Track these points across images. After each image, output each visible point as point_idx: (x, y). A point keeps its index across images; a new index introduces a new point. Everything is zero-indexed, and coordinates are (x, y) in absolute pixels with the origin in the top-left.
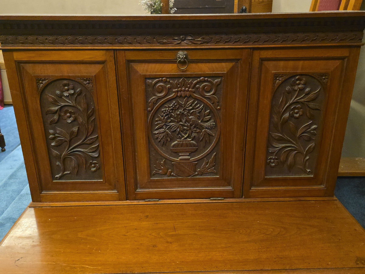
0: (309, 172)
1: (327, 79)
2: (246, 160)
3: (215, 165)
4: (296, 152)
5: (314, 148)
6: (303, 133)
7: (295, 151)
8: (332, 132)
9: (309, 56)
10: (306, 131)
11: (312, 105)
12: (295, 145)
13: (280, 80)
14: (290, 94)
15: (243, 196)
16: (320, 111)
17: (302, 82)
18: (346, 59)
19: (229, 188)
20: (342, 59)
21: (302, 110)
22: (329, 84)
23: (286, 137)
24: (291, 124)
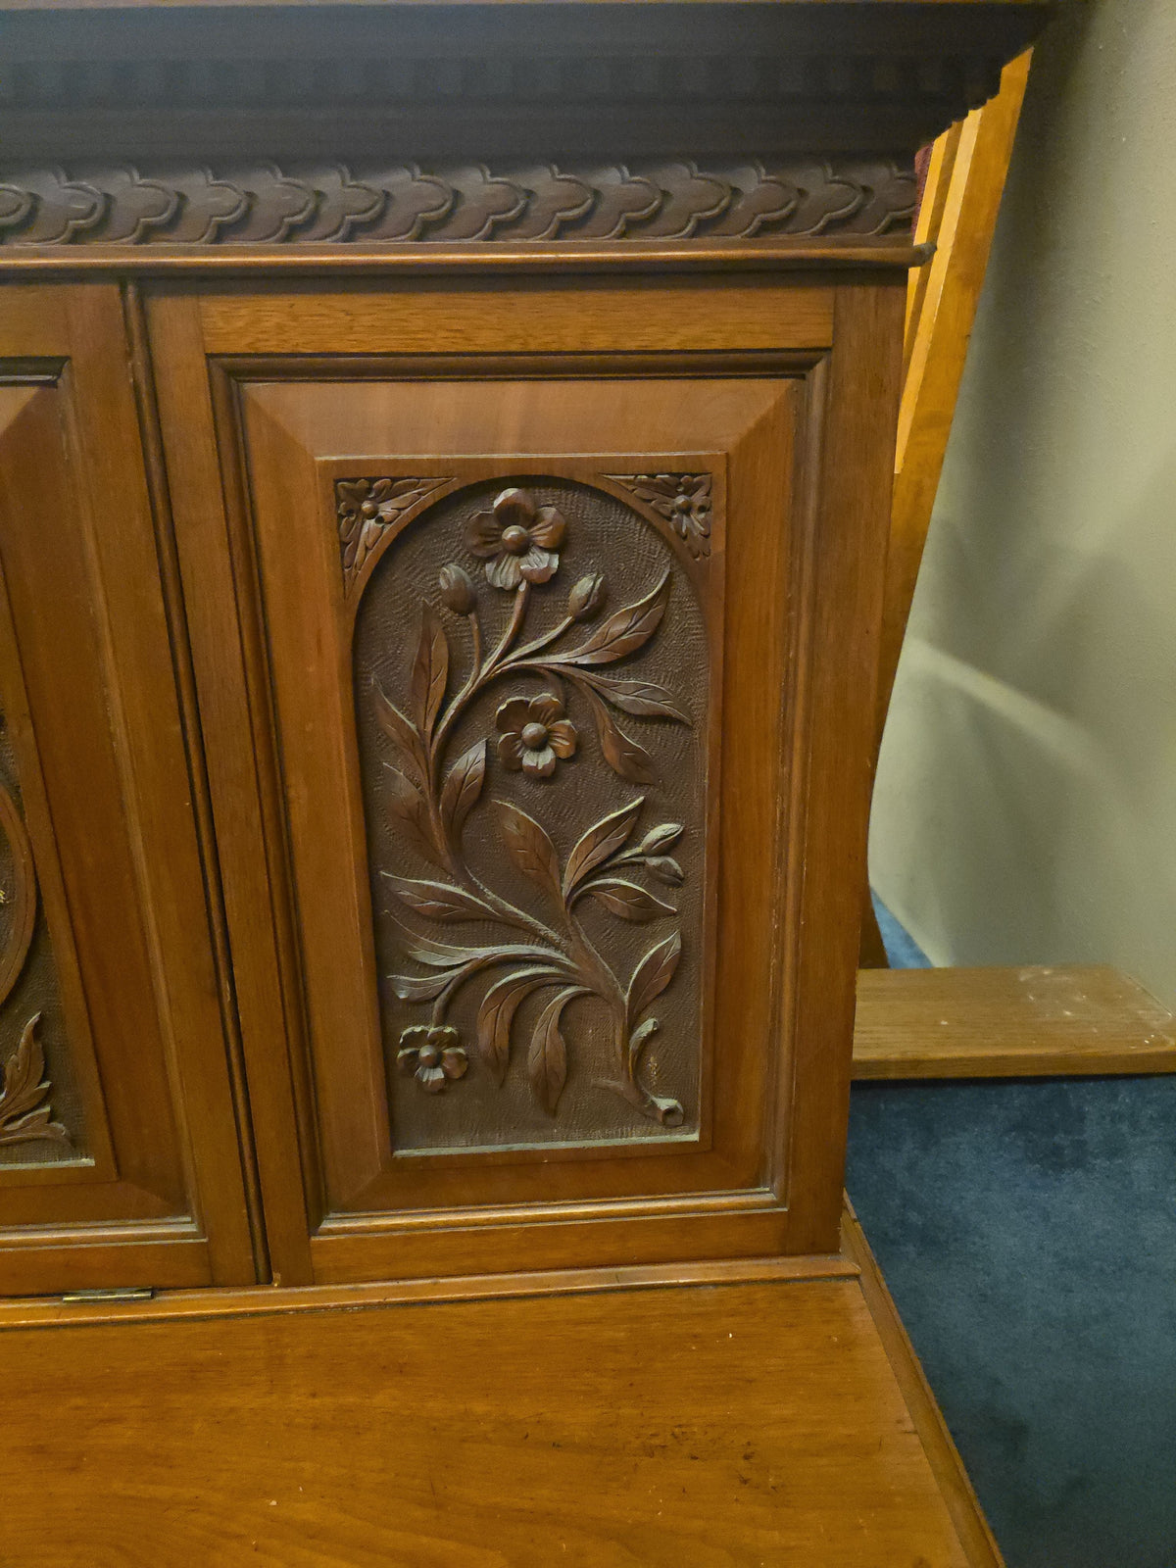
0: (670, 1112)
1: (702, 509)
2: (248, 1053)
3: (49, 1092)
4: (570, 990)
5: (681, 961)
6: (597, 871)
7: (570, 985)
8: (782, 860)
9: (554, 347)
10: (616, 861)
11: (629, 691)
12: (557, 947)
13: (380, 520)
14: (472, 616)
15: (276, 1276)
16: (689, 728)
17: (541, 534)
18: (820, 367)
19: (183, 1227)
20: (790, 365)
21: (568, 722)
22: (718, 546)
23: (490, 899)
24: (515, 815)
